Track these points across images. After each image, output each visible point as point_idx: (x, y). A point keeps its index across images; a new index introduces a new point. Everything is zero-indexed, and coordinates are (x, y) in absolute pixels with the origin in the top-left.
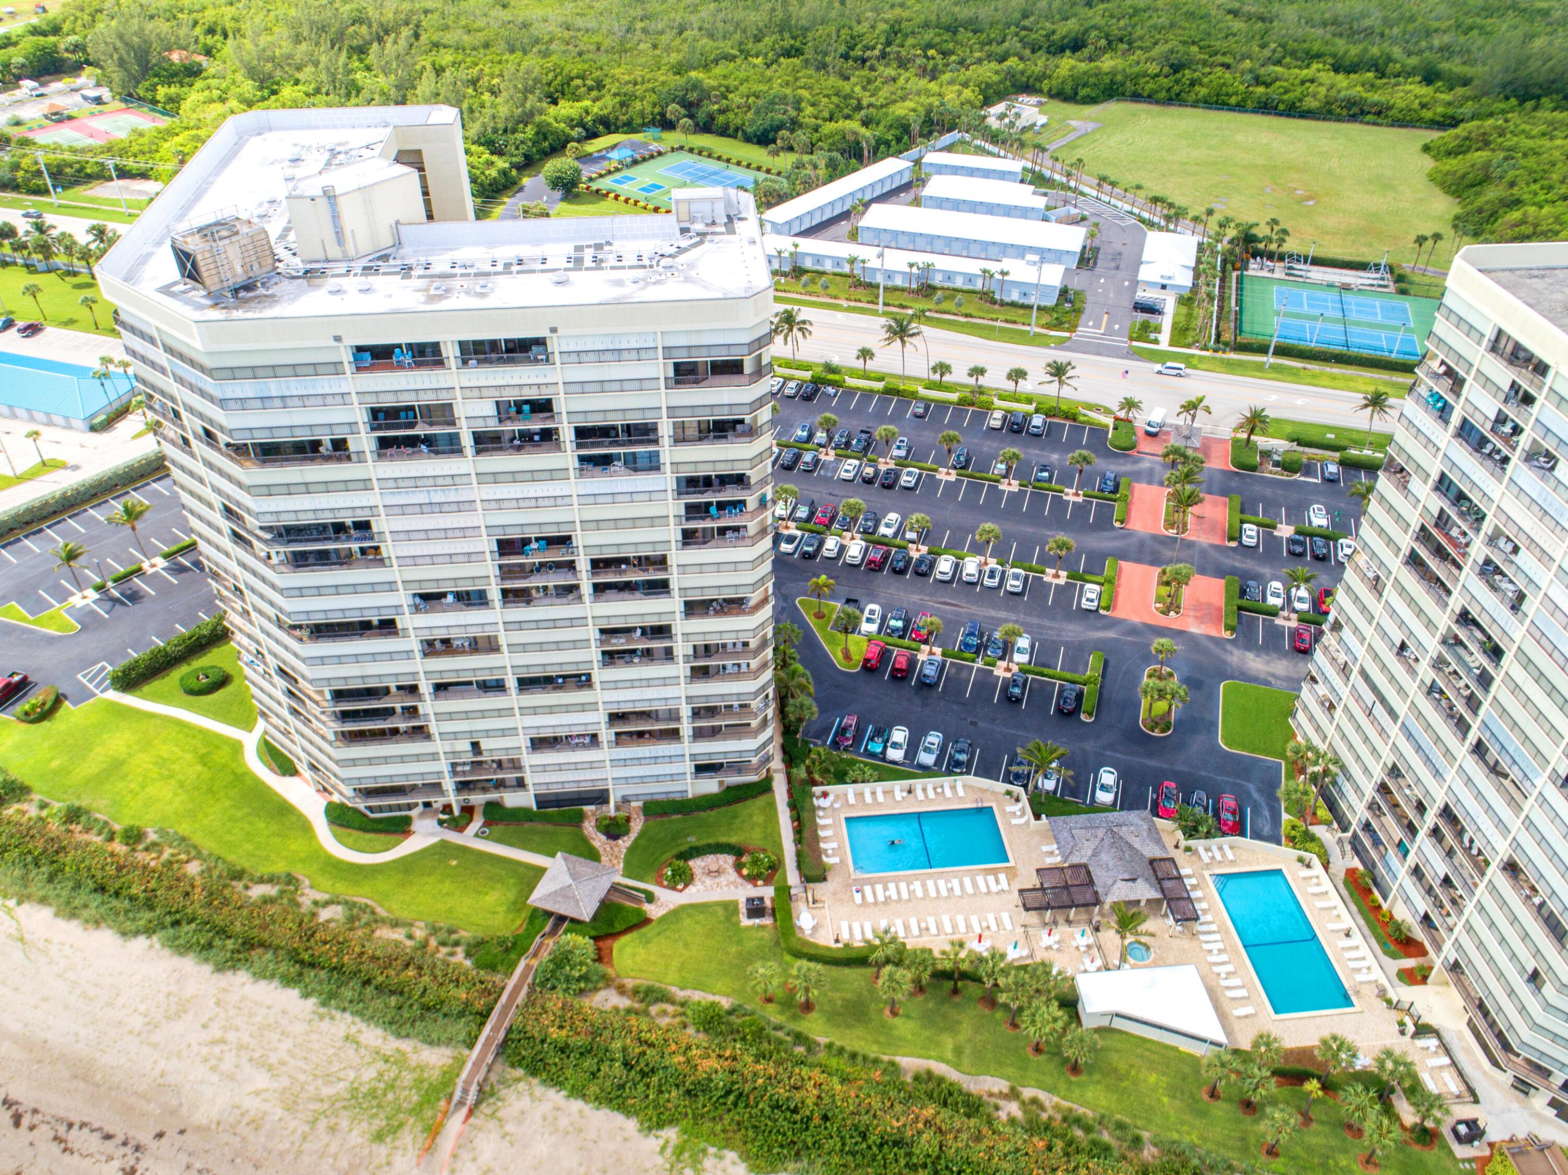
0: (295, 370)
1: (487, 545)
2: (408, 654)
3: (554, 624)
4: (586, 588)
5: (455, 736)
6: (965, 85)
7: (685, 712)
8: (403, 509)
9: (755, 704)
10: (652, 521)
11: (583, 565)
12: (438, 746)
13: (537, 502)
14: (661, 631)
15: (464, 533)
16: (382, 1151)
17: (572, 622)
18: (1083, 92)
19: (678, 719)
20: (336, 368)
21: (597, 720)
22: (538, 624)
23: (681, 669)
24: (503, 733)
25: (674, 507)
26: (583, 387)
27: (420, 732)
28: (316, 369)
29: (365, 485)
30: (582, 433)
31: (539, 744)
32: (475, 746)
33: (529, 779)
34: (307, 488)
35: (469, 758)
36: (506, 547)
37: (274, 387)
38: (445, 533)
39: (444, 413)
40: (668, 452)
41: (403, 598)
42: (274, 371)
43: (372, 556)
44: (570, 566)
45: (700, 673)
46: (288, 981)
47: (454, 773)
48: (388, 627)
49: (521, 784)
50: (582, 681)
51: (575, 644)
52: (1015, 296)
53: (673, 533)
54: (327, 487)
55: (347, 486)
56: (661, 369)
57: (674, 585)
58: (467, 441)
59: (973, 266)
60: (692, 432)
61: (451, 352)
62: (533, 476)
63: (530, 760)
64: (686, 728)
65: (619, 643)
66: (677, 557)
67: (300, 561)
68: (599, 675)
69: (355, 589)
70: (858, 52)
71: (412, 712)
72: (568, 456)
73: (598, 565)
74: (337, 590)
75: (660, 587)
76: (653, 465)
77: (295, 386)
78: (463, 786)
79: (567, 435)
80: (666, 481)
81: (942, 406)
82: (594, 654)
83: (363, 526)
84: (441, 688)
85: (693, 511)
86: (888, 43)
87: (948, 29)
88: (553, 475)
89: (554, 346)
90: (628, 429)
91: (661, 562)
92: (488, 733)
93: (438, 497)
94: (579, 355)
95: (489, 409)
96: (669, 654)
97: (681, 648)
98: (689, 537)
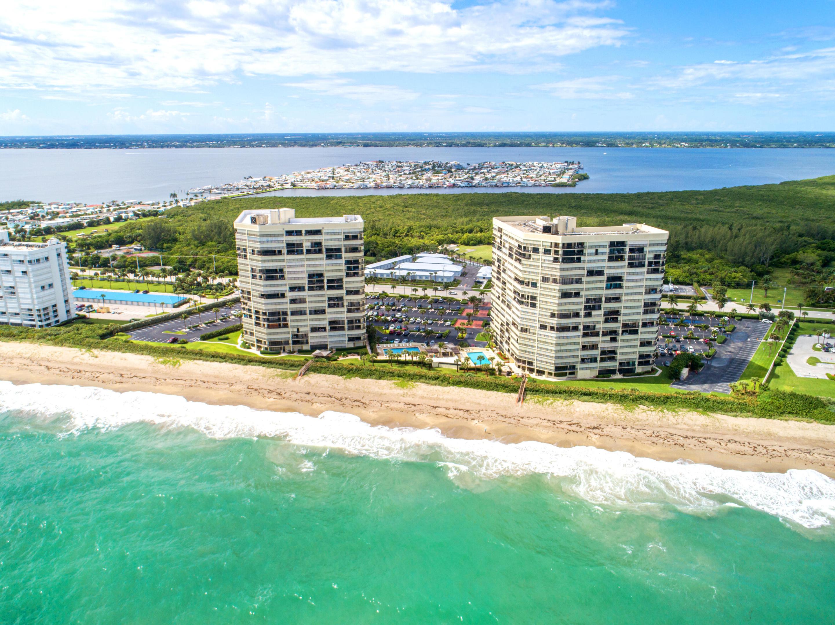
0: (274, 235)
1: (306, 275)
2: (286, 303)
3: (318, 296)
4: (326, 287)
5: (294, 326)
6: (432, 240)
7: (346, 322)
8: (290, 266)
9: (362, 320)
10: (340, 270)
11: (325, 281)
12: (290, 330)
13: (317, 265)
14: (341, 299)
15: (302, 272)
16: (285, 380)
17: (322, 295)
18: (471, 242)
19: (344, 324)
20: (282, 235)
21: (325, 324)
22: (315, 296)
23: (345, 309)
24: (305, 326)
25: (344, 267)
26: (327, 240)
27: (286, 326)
28: (278, 235)
29: (283, 260)
30: (328, 250)
31: (314, 330)
32: (298, 329)
33: (310, 341)
34: (272, 261)
35: (296, 333)
36: (311, 276)
37: (270, 239)
38: (298, 272)
39: (300, 245)
40: (344, 255)
41: (287, 288)
42: (270, 235)
43: (282, 278)
44: (322, 281)
45: (349, 311)
46: (259, 365)
47: (292, 338)
48: (283, 296)
49: (307, 343)
50: (323, 312)
51: (323, 301)
52: (440, 280)
53: (344, 273)
54: (276, 261)
55: (280, 260)
56: (342, 236)
57: (344, 286)
58: (305, 251)
59: (427, 274)
60: (348, 250)
61: (304, 232)
62: (317, 259)
63: (310, 335)
64: (346, 327)
65: (332, 302)
66: (345, 279)
67: (268, 278)
68: (328, 310)
69: (278, 285)
70: (398, 235)
71: (285, 320)
72: (324, 255)
73: (329, 281)
74: (274, 285)
75: (341, 287)
76: (340, 258)
77: (274, 239)
78: (294, 343)
79: (324, 250)
80: (343, 261)
81: (416, 299)
82: (326, 304)
83: (281, 270)
84: (293, 313)
85: (349, 268)
86: (408, 232)
87: (428, 227)
88: (321, 259)
89: (323, 232)
90: (336, 249)
91: (341, 280)
92: (301, 326)
93: (298, 264)
94: (327, 234)
95: (309, 244)
96: (343, 306)
97: (345, 303)
98: (348, 275)
